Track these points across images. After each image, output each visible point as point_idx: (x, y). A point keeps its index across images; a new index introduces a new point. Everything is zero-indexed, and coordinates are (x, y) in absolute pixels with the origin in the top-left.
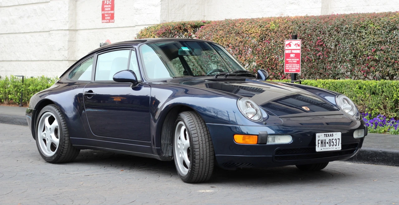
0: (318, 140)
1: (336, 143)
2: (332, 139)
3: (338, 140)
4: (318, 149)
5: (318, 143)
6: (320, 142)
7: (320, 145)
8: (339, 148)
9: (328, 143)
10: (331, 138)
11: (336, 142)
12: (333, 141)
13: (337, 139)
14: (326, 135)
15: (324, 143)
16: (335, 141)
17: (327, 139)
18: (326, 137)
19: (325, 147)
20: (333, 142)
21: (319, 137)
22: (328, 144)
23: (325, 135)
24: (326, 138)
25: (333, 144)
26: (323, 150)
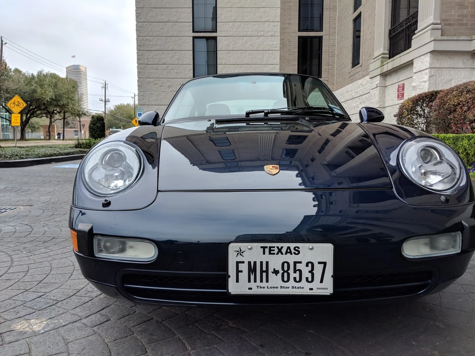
0: (238, 263)
1: (309, 276)
2: (295, 263)
4: (238, 286)
5: (238, 272)
6: (244, 267)
7: (244, 276)
8: (325, 287)
9: (276, 272)
10: (291, 259)
11: (311, 272)
12: (299, 266)
14: (270, 250)
15: (262, 272)
17: (276, 262)
18: (270, 253)
20: (300, 271)
21: (240, 252)
23: (264, 248)
24: (267, 257)
25: (297, 275)
26: (256, 291)
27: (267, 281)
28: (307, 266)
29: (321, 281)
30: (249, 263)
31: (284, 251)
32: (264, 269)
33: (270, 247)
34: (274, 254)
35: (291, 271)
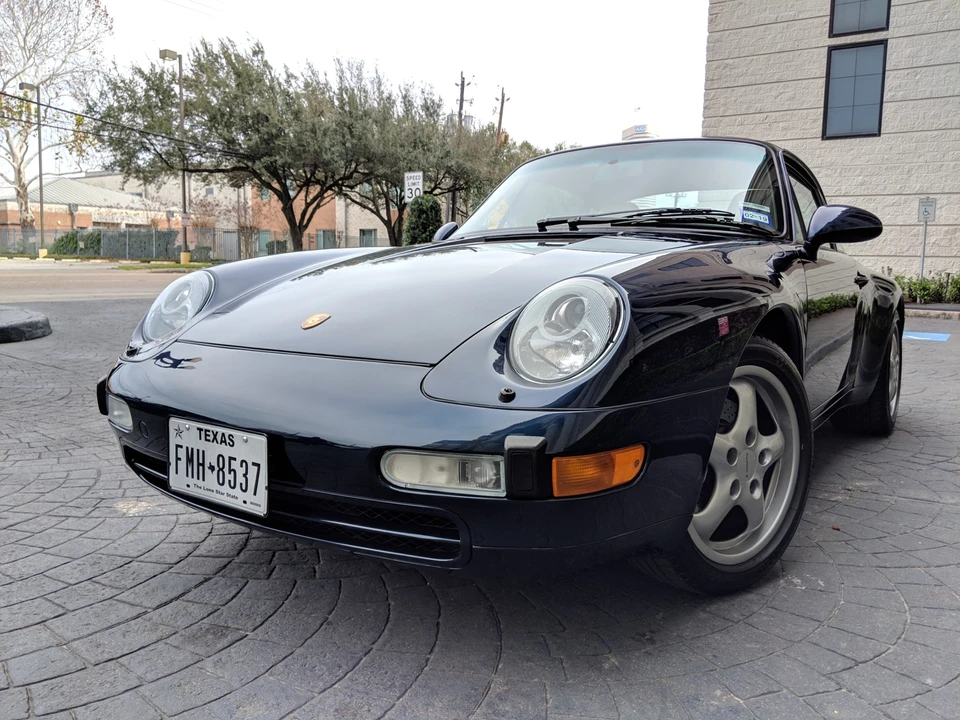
1: (243, 480)
3: (253, 470)
5: (178, 459)
6: (182, 453)
9: (212, 468)
11: (245, 475)
13: (250, 465)
14: (206, 435)
15: (199, 464)
16: (240, 471)
18: (206, 440)
19: (200, 483)
21: (179, 432)
22: (215, 472)
23: (200, 430)
27: (204, 480)
28: (241, 466)
29: (255, 494)
30: (187, 448)
31: (219, 437)
32: (201, 462)
33: (206, 431)
34: (209, 441)
35: (226, 470)
